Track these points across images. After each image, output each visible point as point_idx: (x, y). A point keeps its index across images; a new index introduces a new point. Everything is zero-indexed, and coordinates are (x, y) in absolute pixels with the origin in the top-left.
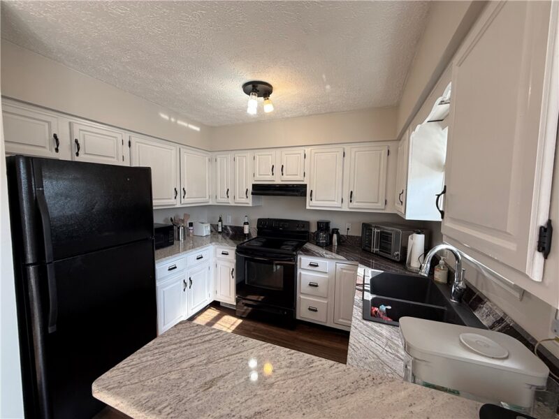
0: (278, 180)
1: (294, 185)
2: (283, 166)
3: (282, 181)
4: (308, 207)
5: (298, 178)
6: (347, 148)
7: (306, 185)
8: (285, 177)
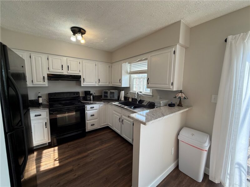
0: (65, 72)
1: (74, 75)
2: (68, 66)
3: (68, 73)
4: (82, 85)
5: (77, 72)
6: (97, 63)
7: (81, 76)
8: (69, 71)
